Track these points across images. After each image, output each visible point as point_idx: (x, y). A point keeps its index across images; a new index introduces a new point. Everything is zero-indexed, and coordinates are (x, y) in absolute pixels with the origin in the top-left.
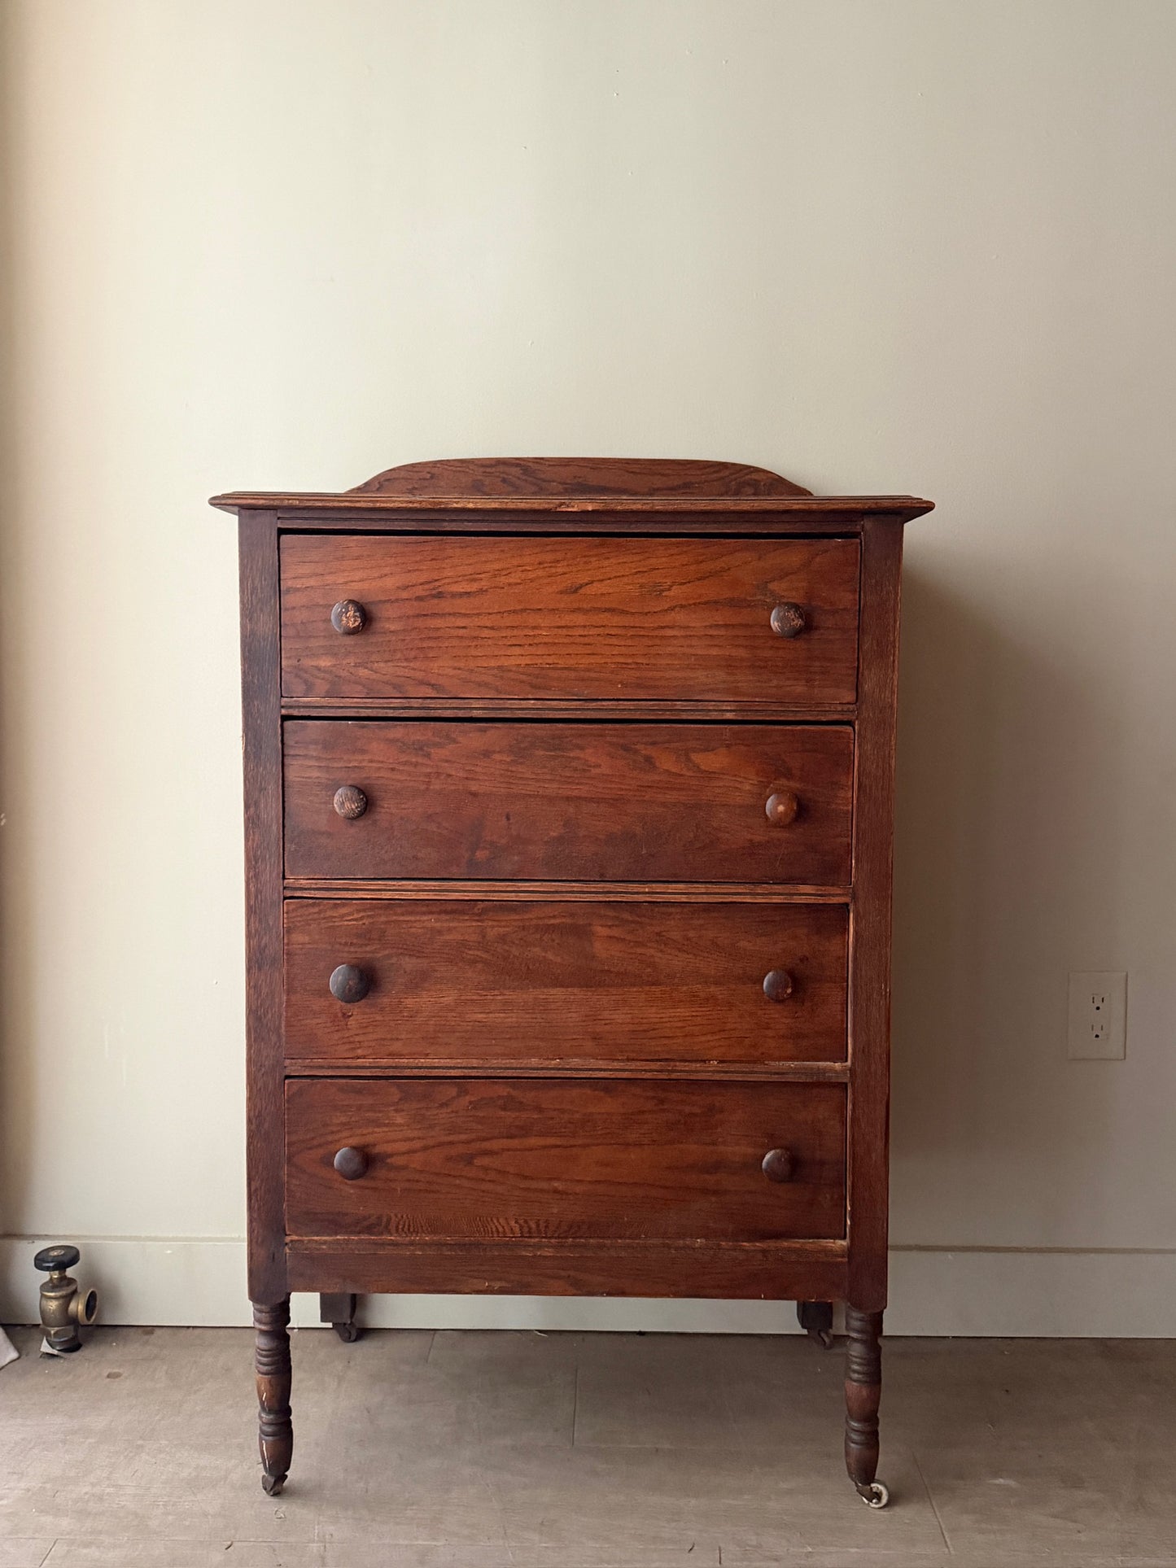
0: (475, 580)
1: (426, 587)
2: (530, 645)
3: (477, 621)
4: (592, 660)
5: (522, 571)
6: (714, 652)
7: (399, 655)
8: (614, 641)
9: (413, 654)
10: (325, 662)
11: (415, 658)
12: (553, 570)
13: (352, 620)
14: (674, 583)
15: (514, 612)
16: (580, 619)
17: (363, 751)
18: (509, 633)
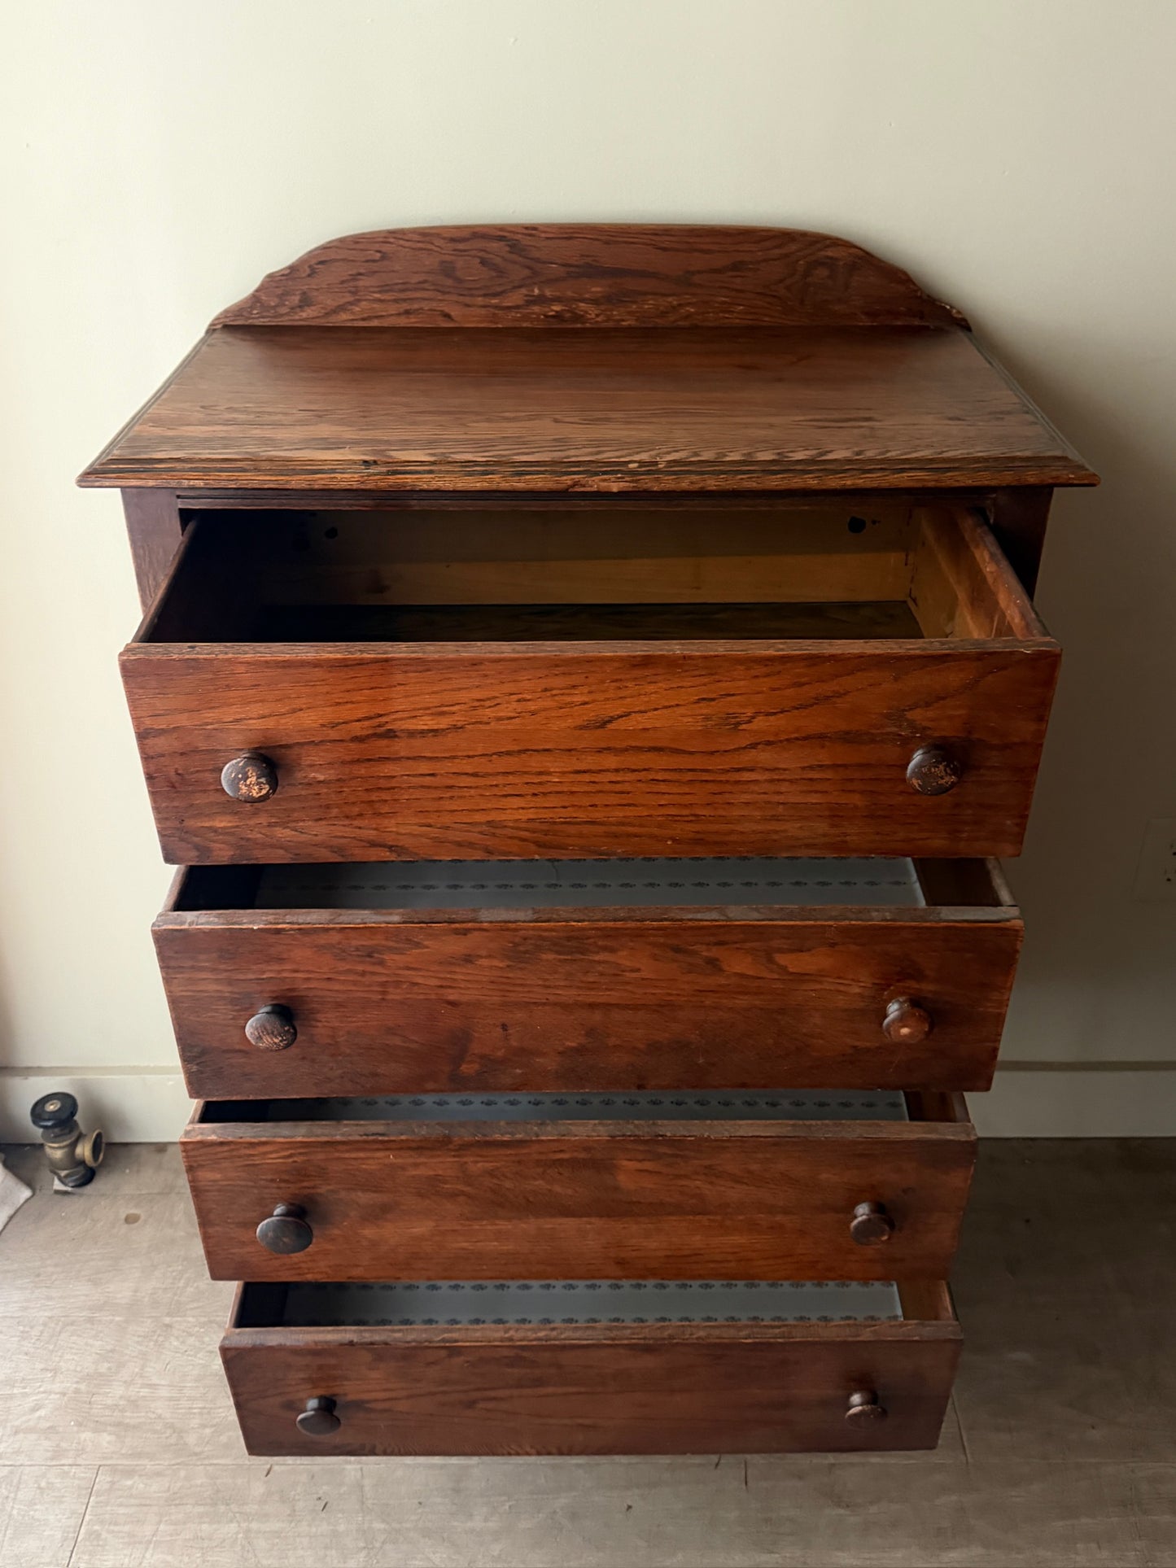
0: (443, 713)
1: (367, 723)
2: (535, 795)
3: (450, 766)
4: (630, 812)
5: (519, 701)
6: (814, 799)
7: (335, 811)
8: (663, 787)
9: (356, 810)
10: (221, 823)
11: (360, 815)
12: (568, 699)
13: (254, 786)
14: (758, 713)
15: (508, 753)
16: (611, 761)
17: (280, 960)
18: (500, 780)
